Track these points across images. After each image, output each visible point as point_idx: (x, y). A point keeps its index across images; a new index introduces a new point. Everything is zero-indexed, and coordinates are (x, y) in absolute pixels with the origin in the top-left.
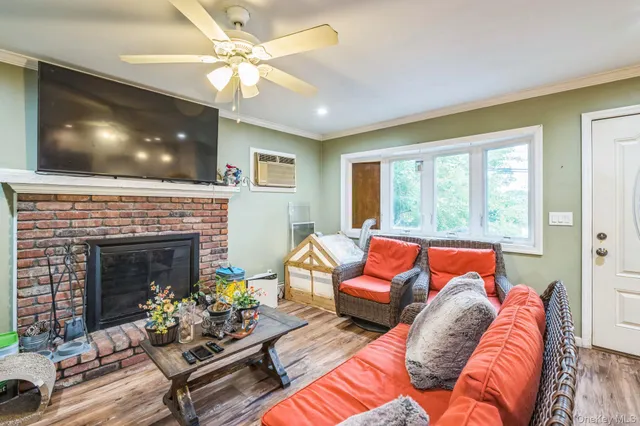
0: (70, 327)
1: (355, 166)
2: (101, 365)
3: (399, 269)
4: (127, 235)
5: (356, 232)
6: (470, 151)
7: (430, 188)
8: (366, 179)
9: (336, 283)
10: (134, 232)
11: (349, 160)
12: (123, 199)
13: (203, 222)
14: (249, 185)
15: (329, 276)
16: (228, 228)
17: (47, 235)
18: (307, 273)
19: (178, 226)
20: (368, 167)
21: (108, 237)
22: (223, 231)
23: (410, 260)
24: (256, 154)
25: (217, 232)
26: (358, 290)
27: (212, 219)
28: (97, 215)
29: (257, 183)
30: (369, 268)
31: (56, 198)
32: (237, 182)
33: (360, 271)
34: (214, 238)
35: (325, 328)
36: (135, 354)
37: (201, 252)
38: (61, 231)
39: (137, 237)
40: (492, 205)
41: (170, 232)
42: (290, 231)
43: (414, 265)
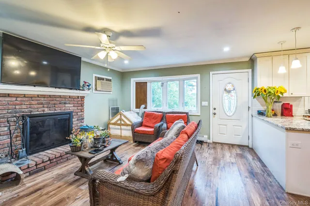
0: (21, 153)
1: (137, 83)
2: (37, 168)
3: (156, 123)
4: (41, 113)
5: (138, 110)
6: (179, 80)
7: (165, 93)
8: (141, 88)
9: (133, 129)
10: (44, 111)
11: (134, 81)
12: (39, 96)
13: (74, 106)
14: (92, 90)
15: (130, 128)
16: (85, 109)
17: (4, 112)
18: (119, 127)
19: (63, 108)
20: (142, 84)
21: (32, 113)
22: (82, 110)
23: (159, 119)
24: (96, 77)
25: (80, 111)
26: (142, 131)
27: (78, 105)
28: (27, 103)
29: (96, 89)
30: (144, 123)
31: (9, 95)
32: (89, 89)
33: (141, 124)
34: (78, 114)
35: (129, 147)
36: (51, 163)
37: (73, 120)
38: (11, 110)
39: (46, 113)
40: (186, 99)
41: (60, 111)
42: (110, 110)
43: (161, 121)
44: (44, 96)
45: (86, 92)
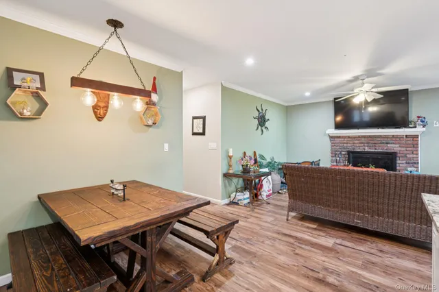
4: (362, 150)
13: (400, 147)
16: (419, 151)
19: (385, 148)
21: (355, 150)
22: (414, 153)
25: (410, 152)
27: (407, 146)
28: (351, 143)
31: (339, 137)
32: (424, 126)
34: (408, 156)
37: (398, 162)
38: (341, 147)
39: (366, 151)
41: (381, 150)
44: (364, 137)
45: (419, 130)
